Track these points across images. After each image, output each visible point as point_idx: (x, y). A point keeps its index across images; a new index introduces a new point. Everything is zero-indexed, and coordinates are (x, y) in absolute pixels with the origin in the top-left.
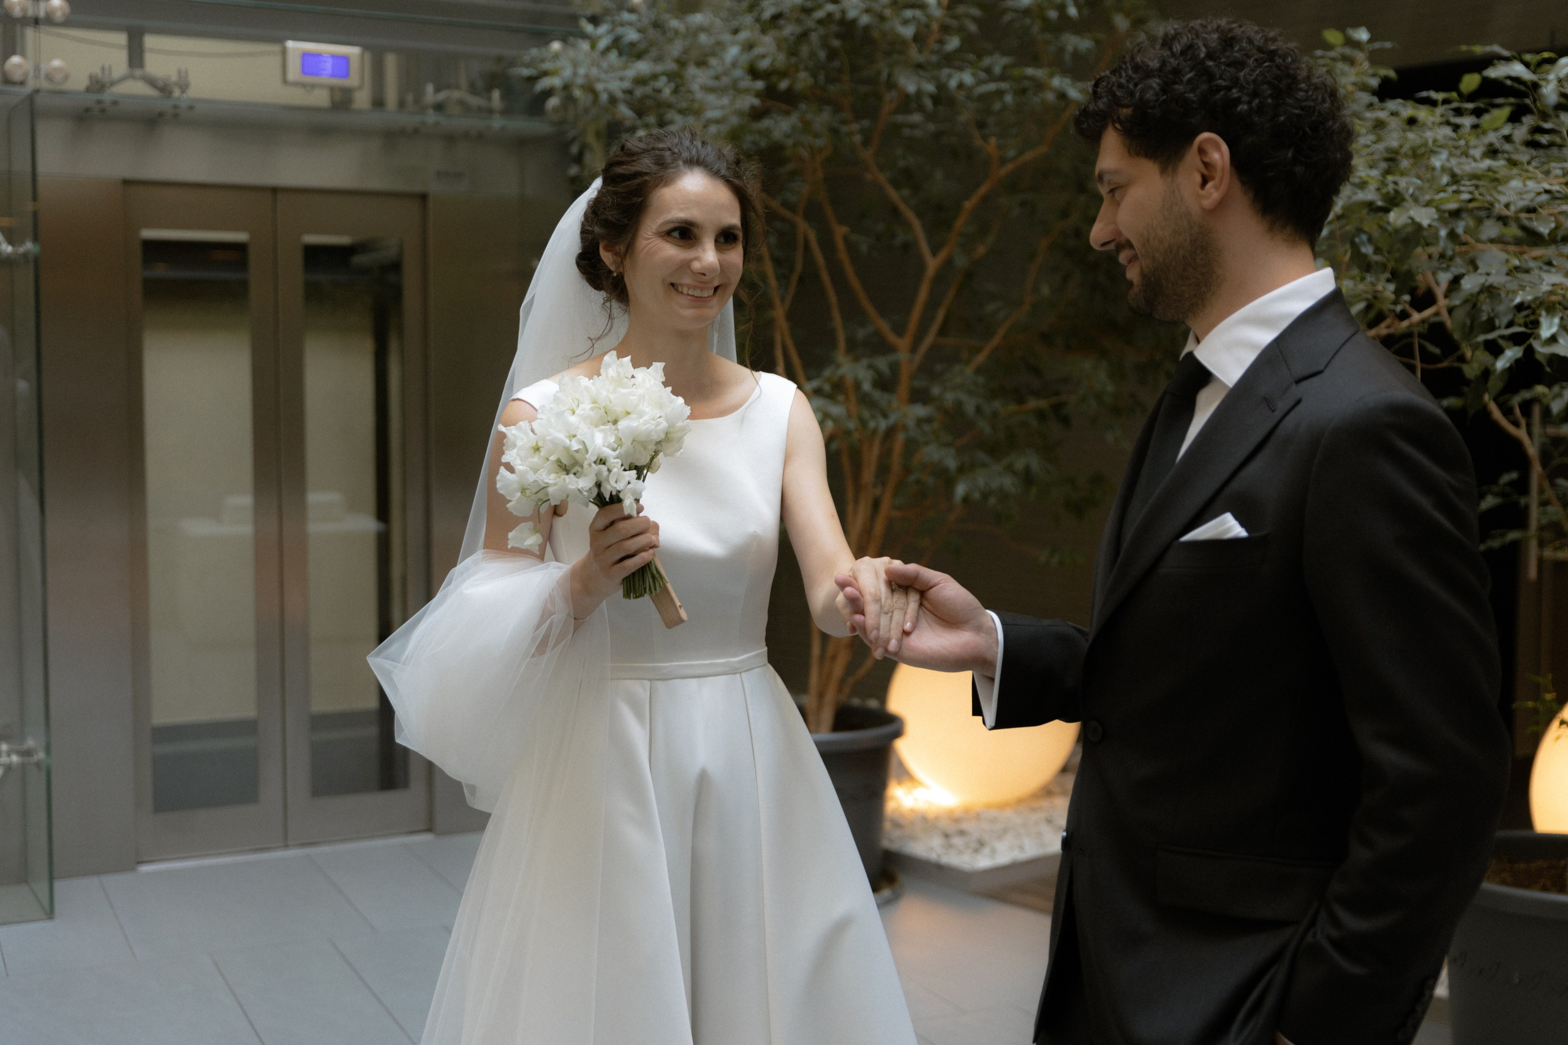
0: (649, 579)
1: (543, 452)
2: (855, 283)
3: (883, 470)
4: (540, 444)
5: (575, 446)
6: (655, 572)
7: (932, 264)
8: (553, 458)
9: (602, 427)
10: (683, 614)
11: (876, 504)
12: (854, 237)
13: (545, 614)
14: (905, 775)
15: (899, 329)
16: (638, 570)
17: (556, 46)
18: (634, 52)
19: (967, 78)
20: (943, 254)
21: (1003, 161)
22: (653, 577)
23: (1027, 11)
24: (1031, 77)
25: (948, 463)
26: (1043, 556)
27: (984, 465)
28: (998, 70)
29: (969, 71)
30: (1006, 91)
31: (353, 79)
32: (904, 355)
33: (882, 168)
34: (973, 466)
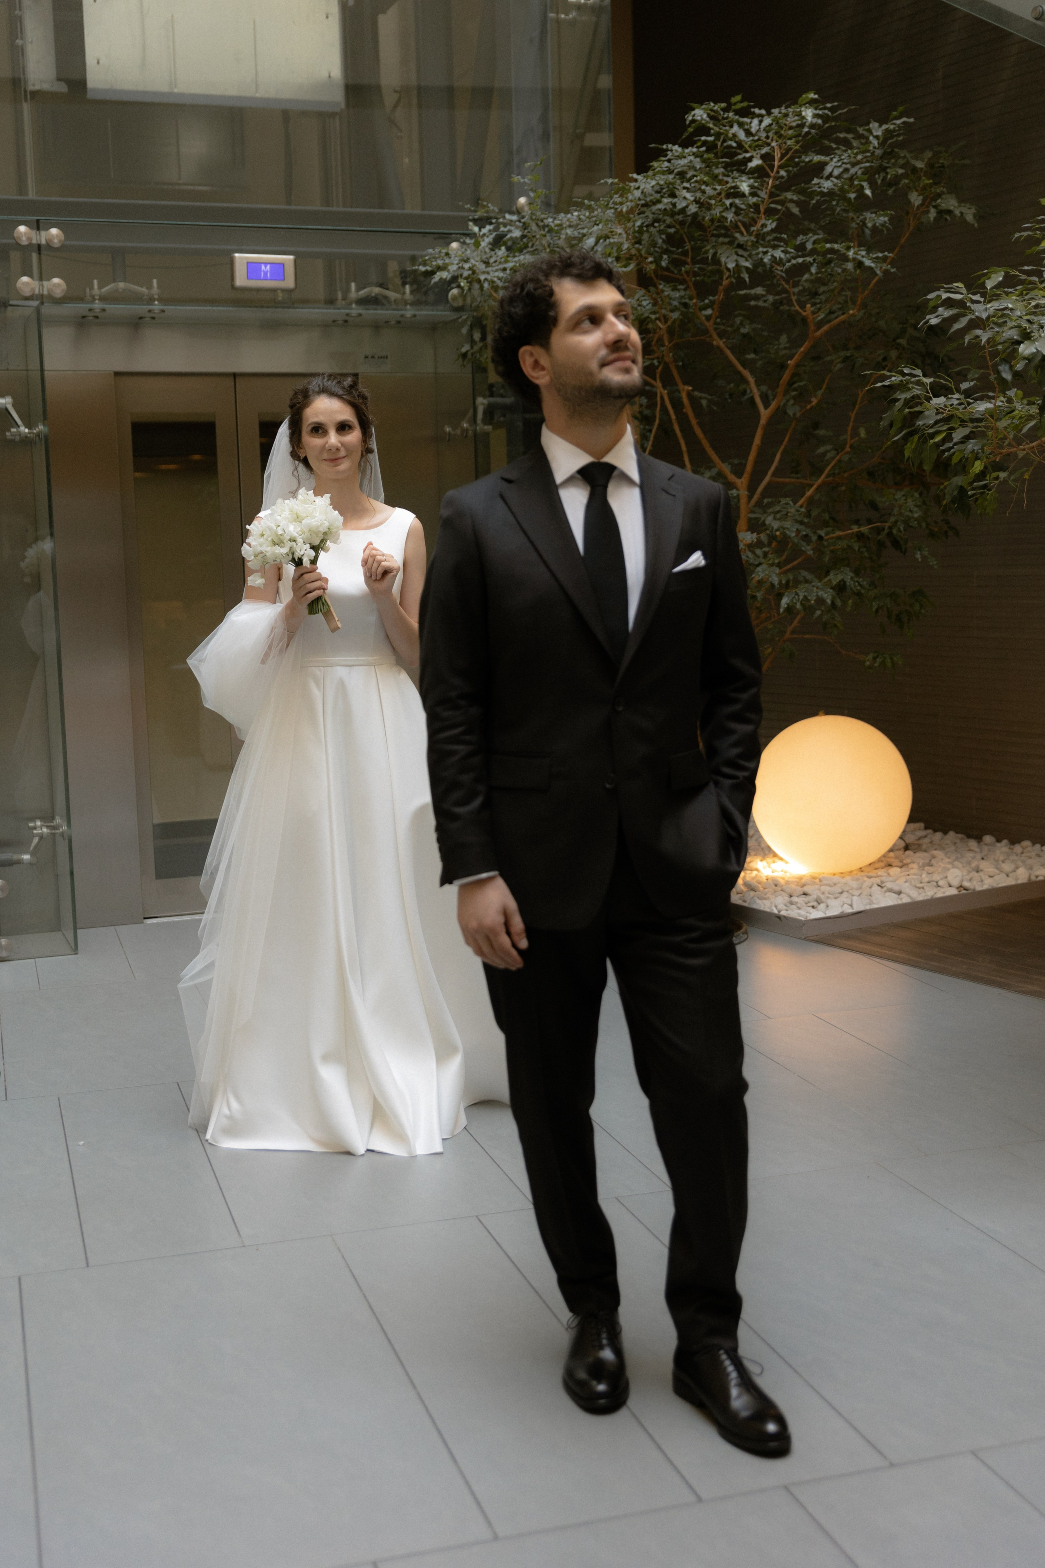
0: (320, 604)
1: (265, 537)
4: (264, 533)
5: (280, 532)
6: (324, 601)
7: (765, 414)
8: (270, 539)
9: (294, 523)
10: (339, 625)
12: (698, 394)
13: (273, 629)
14: (767, 852)
15: (739, 472)
16: (315, 600)
17: (454, 245)
18: (514, 248)
19: (778, 254)
20: (773, 406)
21: (820, 324)
22: (323, 604)
23: (831, 193)
24: (832, 251)
25: (775, 580)
26: (868, 660)
27: (807, 581)
28: (809, 246)
29: (782, 249)
30: (812, 264)
31: (289, 282)
32: (744, 493)
33: (721, 335)
34: (797, 583)
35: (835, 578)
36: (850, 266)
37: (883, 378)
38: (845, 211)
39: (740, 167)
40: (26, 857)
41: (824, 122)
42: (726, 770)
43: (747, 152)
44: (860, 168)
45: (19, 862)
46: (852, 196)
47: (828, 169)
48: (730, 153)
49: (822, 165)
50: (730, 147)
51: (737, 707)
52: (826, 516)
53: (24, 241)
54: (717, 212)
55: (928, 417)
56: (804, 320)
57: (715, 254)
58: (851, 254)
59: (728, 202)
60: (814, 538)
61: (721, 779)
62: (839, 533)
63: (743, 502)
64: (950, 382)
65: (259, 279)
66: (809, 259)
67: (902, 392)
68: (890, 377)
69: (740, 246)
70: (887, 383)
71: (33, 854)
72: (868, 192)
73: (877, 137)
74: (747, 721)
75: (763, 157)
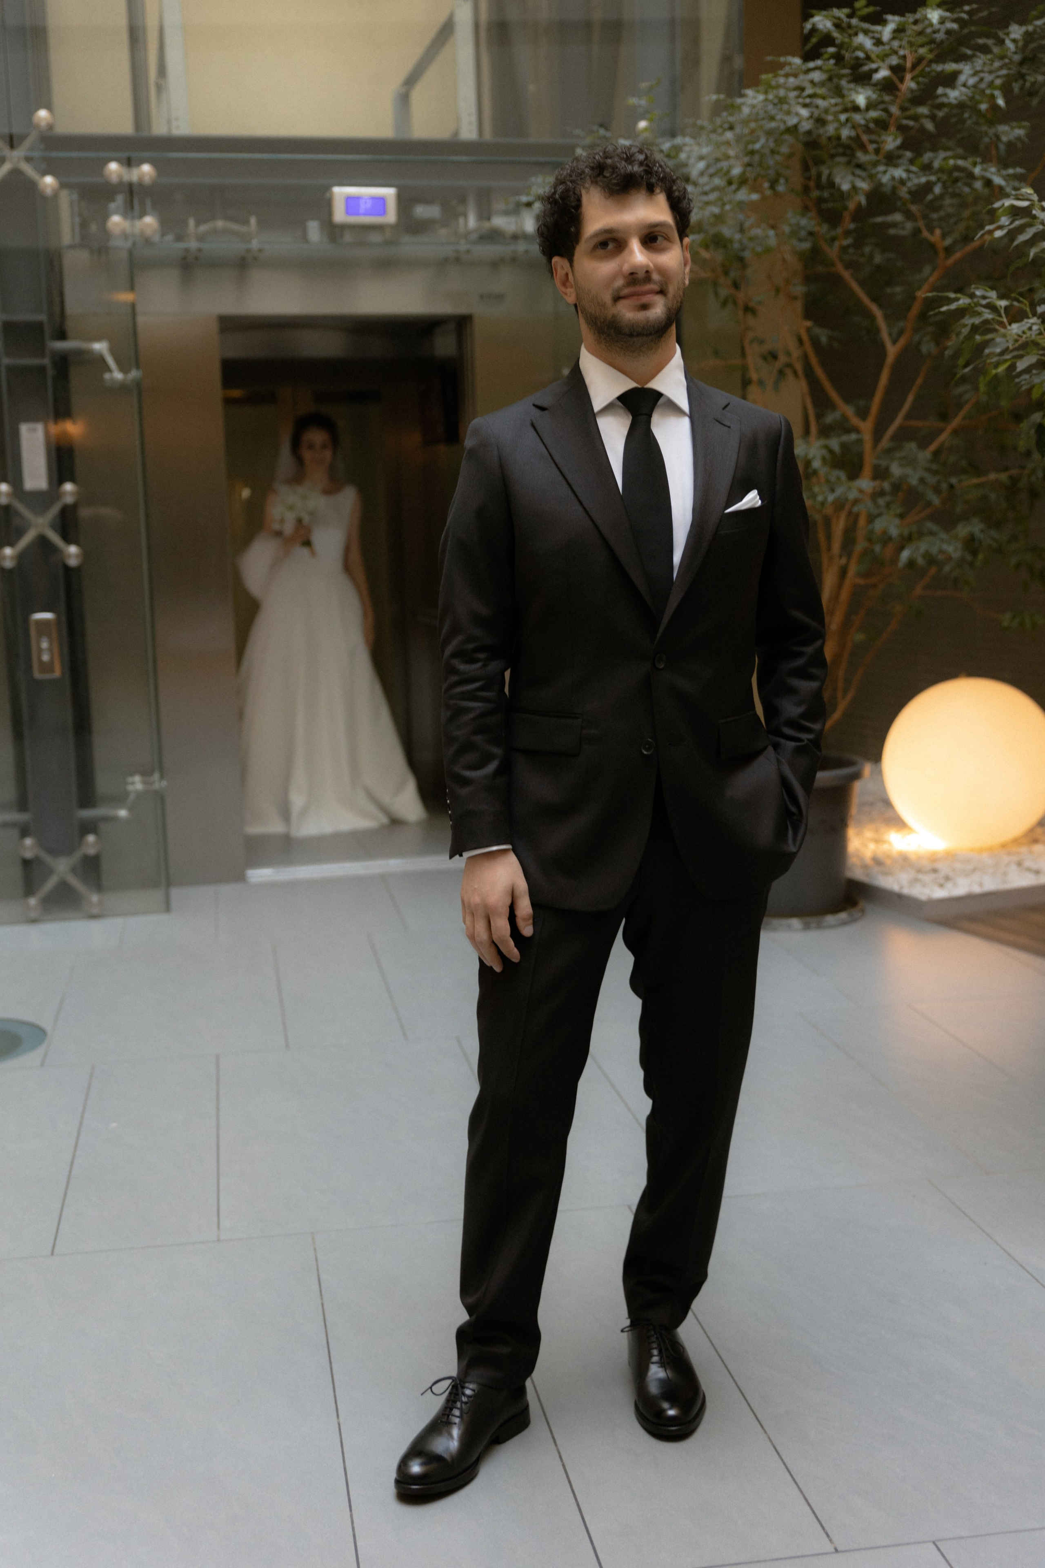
2: (819, 372)
3: (849, 540)
7: (892, 351)
11: (843, 572)
12: (818, 331)
15: (863, 414)
19: (901, 173)
20: (902, 342)
21: (948, 251)
23: (961, 106)
24: (957, 168)
25: (894, 532)
26: (1006, 619)
27: (932, 533)
28: (936, 165)
29: (904, 167)
30: (935, 183)
31: (391, 216)
32: (867, 437)
33: (848, 266)
34: (921, 535)
35: (963, 530)
36: (978, 185)
37: (951, 301)
38: (976, 123)
39: (862, 78)
40: (123, 813)
41: (962, 27)
42: (788, 731)
43: (873, 62)
44: (998, 77)
45: (115, 819)
46: (983, 107)
47: (962, 78)
48: (857, 64)
49: (955, 74)
50: (857, 58)
51: (800, 662)
52: (964, 463)
53: (114, 179)
54: (831, 129)
55: (996, 345)
56: (932, 247)
57: (830, 175)
58: (977, 171)
59: (843, 117)
60: (944, 486)
61: (782, 741)
62: (975, 481)
63: (868, 446)
64: (1026, 305)
65: (358, 214)
66: (933, 178)
67: (971, 316)
68: (957, 299)
69: (859, 166)
70: (953, 307)
71: (130, 809)
72: (1001, 102)
73: (1014, 41)
74: (811, 677)
75: (892, 68)
